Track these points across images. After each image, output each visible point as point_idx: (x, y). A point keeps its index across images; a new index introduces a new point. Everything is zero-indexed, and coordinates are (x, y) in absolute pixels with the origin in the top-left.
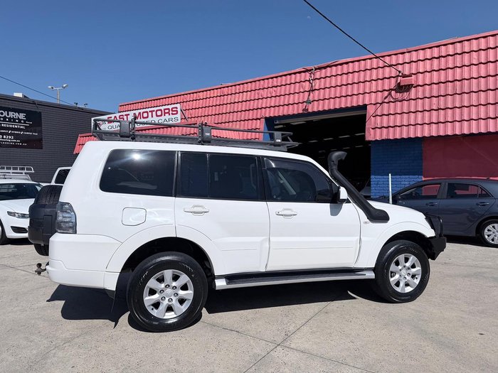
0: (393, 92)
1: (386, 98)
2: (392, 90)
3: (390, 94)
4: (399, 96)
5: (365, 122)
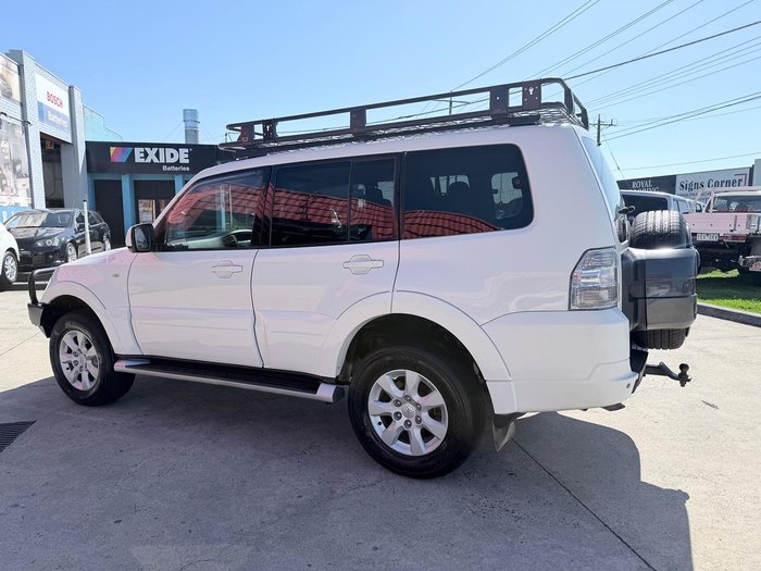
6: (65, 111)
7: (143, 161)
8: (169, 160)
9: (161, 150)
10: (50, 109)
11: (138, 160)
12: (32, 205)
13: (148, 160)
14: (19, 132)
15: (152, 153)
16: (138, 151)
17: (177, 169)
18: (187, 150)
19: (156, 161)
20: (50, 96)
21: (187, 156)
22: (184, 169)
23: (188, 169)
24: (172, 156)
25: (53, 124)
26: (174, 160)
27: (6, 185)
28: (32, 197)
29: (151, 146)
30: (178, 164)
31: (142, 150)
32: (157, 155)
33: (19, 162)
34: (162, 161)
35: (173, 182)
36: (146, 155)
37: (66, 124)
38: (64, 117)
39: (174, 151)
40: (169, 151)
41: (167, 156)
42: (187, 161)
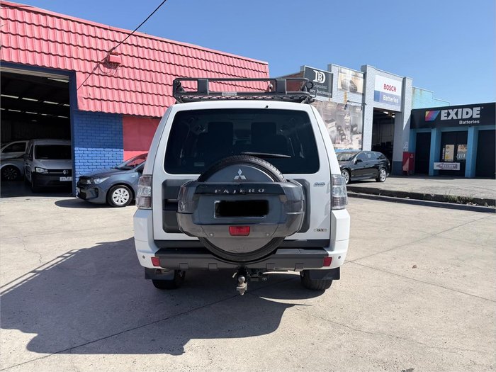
0: (101, 66)
1: (95, 69)
2: (100, 63)
3: (98, 66)
4: (107, 70)
5: (76, 90)
6: (399, 93)
7: (446, 118)
8: (465, 117)
9: (460, 110)
10: (385, 94)
11: (443, 118)
12: (362, 149)
13: (450, 118)
14: (359, 110)
15: (452, 113)
16: (443, 112)
17: (470, 122)
18: (479, 108)
19: (455, 118)
20: (386, 87)
21: (479, 112)
22: (475, 122)
23: (478, 122)
24: (467, 113)
25: (387, 102)
26: (469, 116)
27: (345, 138)
28: (362, 144)
29: (452, 108)
30: (471, 119)
31: (446, 111)
32: (456, 114)
33: (356, 126)
34: (459, 117)
35: (467, 131)
36: (449, 114)
37: (398, 101)
38: (396, 97)
39: (469, 110)
40: (465, 110)
41: (463, 114)
42: (479, 116)
